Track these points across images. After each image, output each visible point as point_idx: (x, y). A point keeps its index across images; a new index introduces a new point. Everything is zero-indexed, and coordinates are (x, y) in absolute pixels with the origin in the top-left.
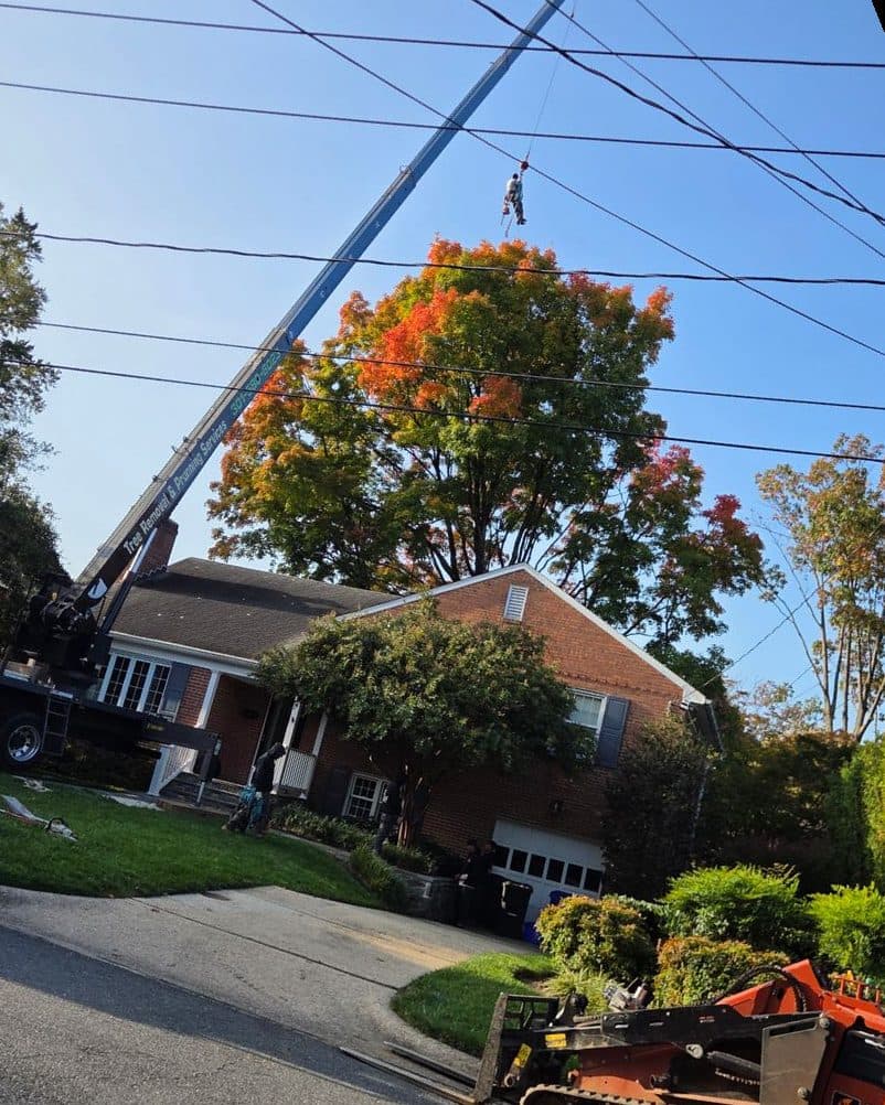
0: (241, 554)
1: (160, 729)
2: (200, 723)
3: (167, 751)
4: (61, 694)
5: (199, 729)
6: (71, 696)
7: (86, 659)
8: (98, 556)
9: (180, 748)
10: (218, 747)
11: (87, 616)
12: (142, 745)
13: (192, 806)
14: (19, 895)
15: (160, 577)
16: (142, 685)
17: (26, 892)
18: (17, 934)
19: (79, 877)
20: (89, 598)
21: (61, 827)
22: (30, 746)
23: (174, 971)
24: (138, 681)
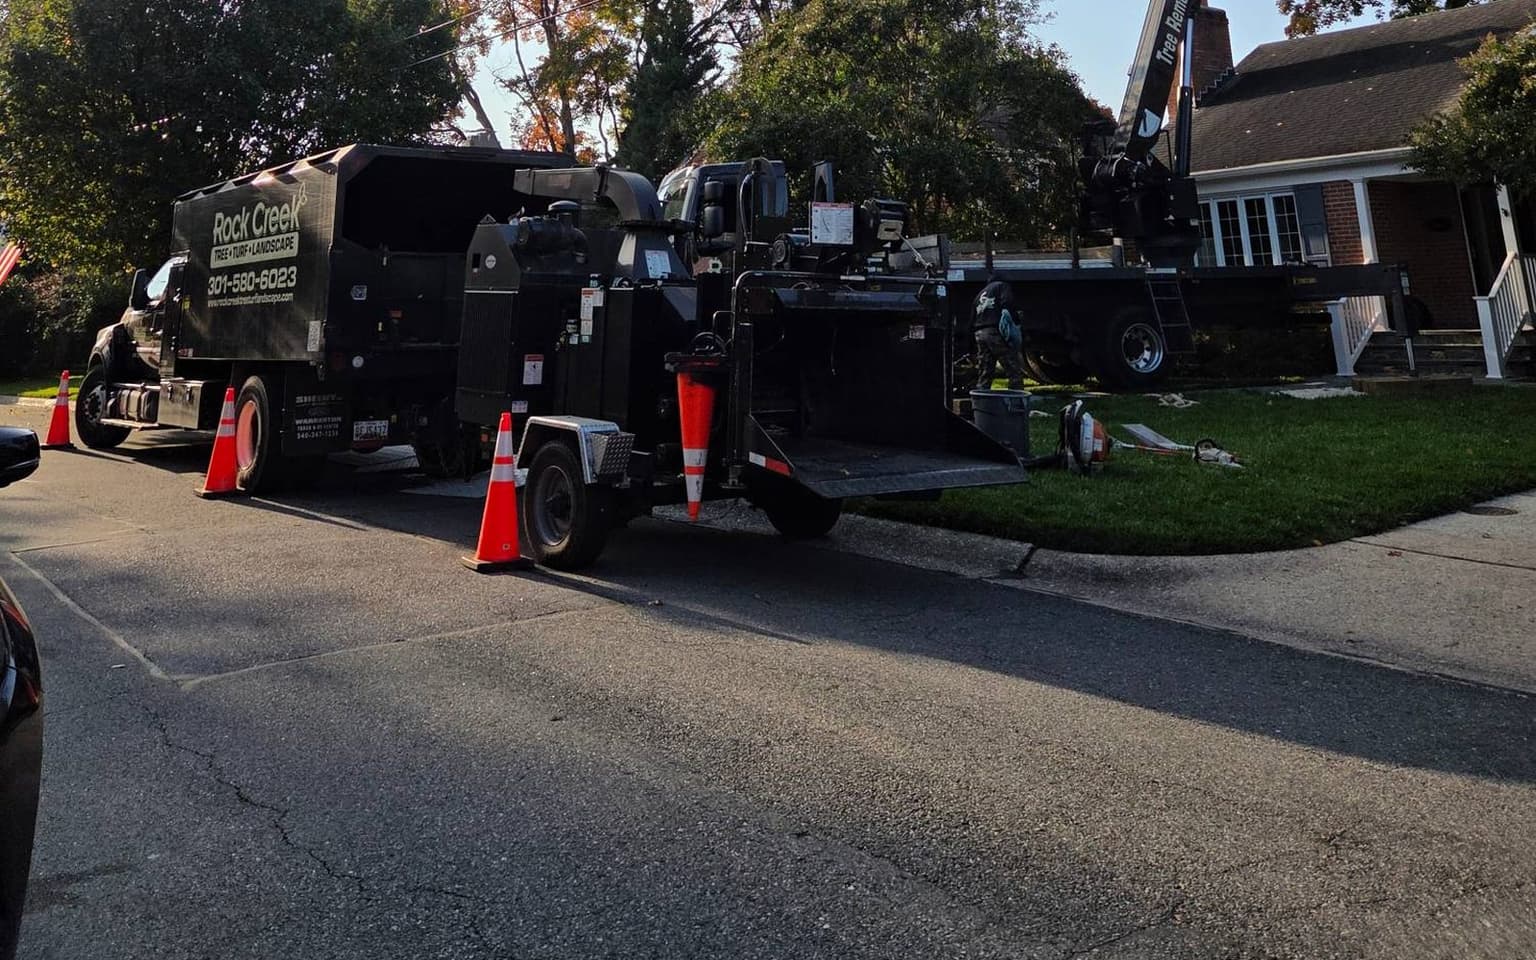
0: (1330, 19)
1: (1312, 280)
2: (1368, 256)
3: (1339, 309)
4: (1160, 271)
5: (1370, 265)
6: (1174, 271)
7: (1171, 217)
8: (1130, 82)
9: (1356, 300)
10: (1405, 282)
11: (1149, 162)
12: (1300, 310)
13: (1406, 378)
14: (1179, 566)
15: (1230, 84)
16: (1265, 229)
17: (1188, 560)
18: (1188, 629)
19: (1257, 522)
20: (1140, 137)
21: (1213, 452)
22: (1152, 350)
23: (1458, 653)
24: (1258, 226)
